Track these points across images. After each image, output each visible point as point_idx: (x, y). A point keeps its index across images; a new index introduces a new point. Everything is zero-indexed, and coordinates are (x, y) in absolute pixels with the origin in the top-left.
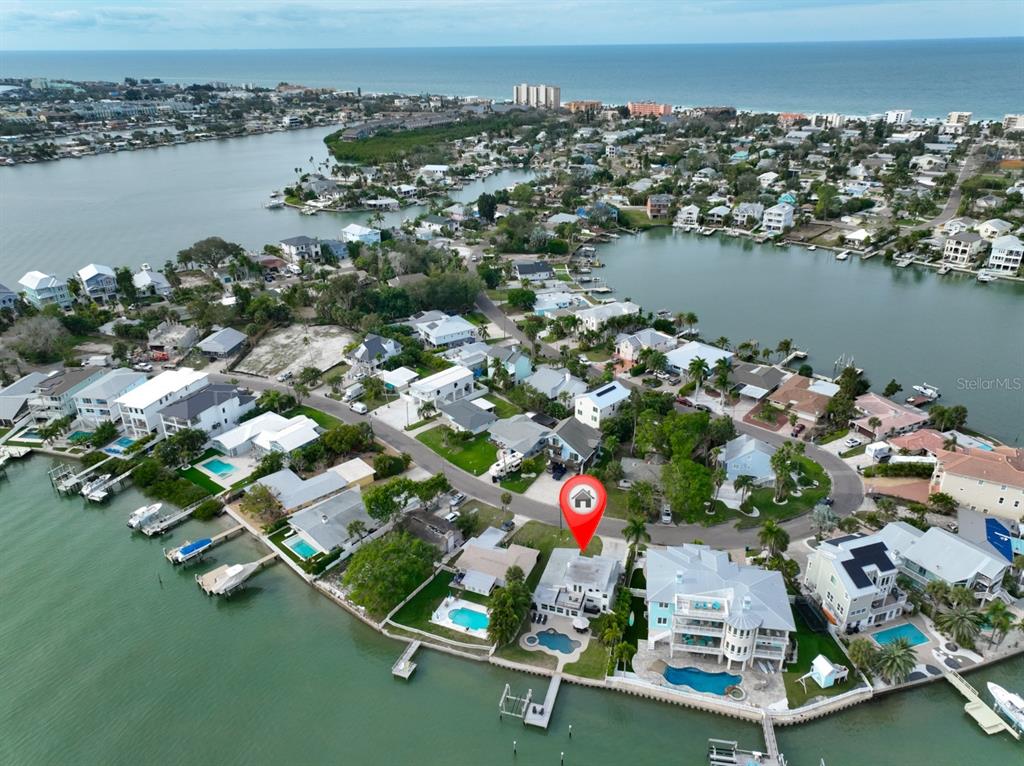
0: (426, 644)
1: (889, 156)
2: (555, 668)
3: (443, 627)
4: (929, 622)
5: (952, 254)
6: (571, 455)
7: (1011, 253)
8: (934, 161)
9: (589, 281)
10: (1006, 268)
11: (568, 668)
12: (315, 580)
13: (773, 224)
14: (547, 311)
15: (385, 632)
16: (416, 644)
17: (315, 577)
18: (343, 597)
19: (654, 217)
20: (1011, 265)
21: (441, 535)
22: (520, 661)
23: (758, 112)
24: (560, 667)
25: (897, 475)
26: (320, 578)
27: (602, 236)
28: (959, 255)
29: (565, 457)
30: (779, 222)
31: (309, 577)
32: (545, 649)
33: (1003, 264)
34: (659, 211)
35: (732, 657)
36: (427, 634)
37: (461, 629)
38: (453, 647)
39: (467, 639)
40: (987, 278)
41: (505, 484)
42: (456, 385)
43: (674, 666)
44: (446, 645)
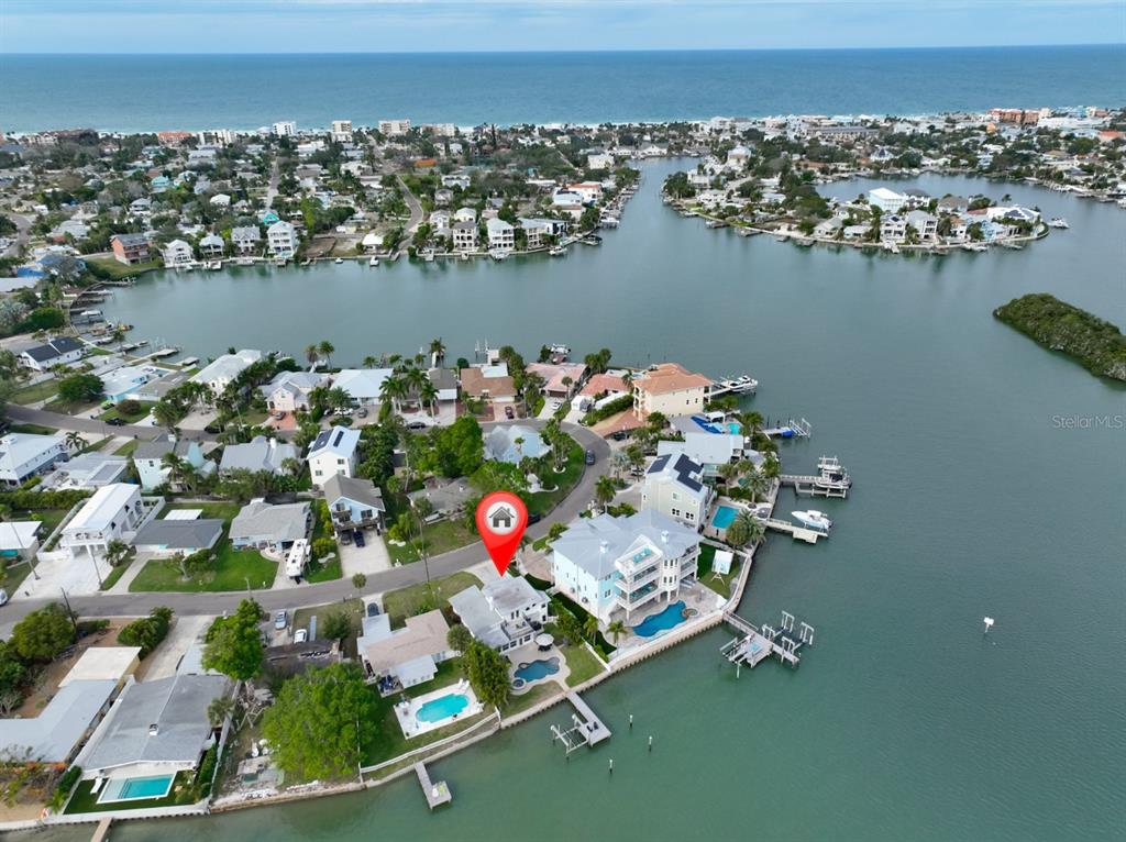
0: (428, 759)
1: (317, 165)
2: (561, 689)
3: (427, 733)
4: (727, 499)
5: (461, 242)
6: (363, 514)
7: (505, 232)
8: (363, 166)
9: (134, 349)
10: (505, 245)
11: (571, 682)
12: (211, 803)
13: (281, 245)
14: (128, 392)
15: (371, 783)
16: (420, 767)
17: (207, 800)
18: (272, 791)
19: (133, 261)
20: (508, 242)
21: (326, 656)
22: (529, 706)
23: (129, 134)
24: (565, 687)
25: (608, 416)
26: (215, 797)
27: (84, 295)
28: (467, 242)
29: (356, 519)
30: (287, 241)
31: (199, 807)
32: (535, 682)
33: (503, 242)
34: (137, 254)
35: (669, 588)
36: (420, 750)
37: (448, 721)
38: (456, 741)
39: (463, 725)
40: (502, 256)
41: (313, 579)
42: (127, 508)
43: (637, 624)
44: (450, 744)
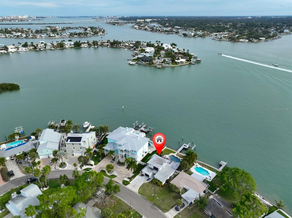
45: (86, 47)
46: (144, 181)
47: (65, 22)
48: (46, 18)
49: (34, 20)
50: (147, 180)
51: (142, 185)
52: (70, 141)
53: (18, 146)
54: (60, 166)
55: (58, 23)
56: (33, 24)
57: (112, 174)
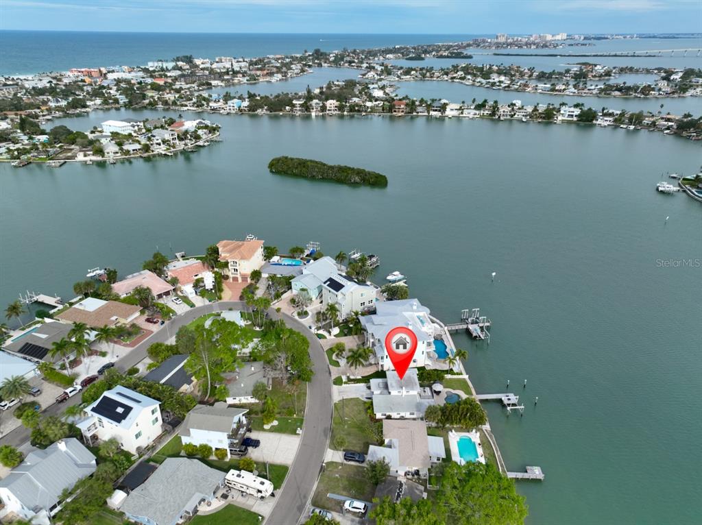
45: (605, 126)
46: (362, 396)
47: (637, 53)
48: (607, 38)
49: (572, 45)
50: (367, 398)
51: (351, 399)
52: (328, 285)
53: (288, 265)
54: (299, 314)
55: (618, 53)
56: (556, 56)
57: (338, 360)
